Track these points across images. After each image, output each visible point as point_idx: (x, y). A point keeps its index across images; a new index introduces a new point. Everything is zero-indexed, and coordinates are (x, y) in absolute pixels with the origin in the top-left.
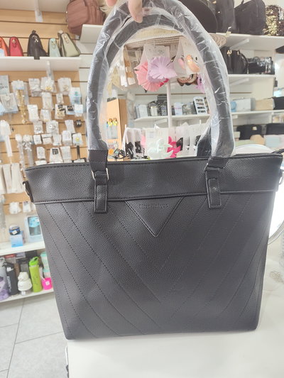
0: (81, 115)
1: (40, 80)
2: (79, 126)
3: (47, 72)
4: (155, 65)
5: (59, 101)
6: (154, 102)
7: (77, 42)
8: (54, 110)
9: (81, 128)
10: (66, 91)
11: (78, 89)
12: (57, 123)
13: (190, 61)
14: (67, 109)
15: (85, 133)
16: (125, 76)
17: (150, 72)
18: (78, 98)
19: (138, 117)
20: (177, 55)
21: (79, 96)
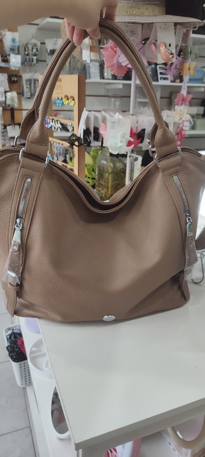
0: (17, 69)
2: (15, 82)
9: (16, 85)
11: (16, 35)
13: (162, 49)
14: (0, 60)
15: (21, 92)
16: (88, 51)
17: (119, 56)
18: (15, 46)
19: (88, 77)
20: (150, 38)
21: (17, 44)
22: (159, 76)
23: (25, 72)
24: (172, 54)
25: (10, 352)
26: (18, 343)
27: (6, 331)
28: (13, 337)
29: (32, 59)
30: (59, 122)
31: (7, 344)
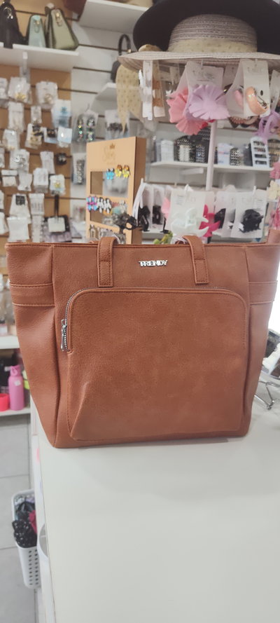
0: (67, 146)
1: (9, 81)
2: (62, 163)
3: (21, 69)
4: (198, 96)
5: (34, 119)
6: (186, 137)
7: (74, 25)
8: (25, 132)
9: (64, 167)
10: (47, 103)
11: (67, 104)
12: (28, 154)
13: (251, 96)
14: (45, 134)
15: (70, 176)
16: (151, 105)
17: (190, 105)
18: (66, 117)
19: (158, 159)
20: (234, 83)
21: (68, 115)
22: (254, 159)
23: (77, 151)
24: (265, 104)
25: (16, 531)
26: (29, 518)
27: (15, 498)
28: (23, 508)
29: (87, 135)
30: (108, 201)
31: (14, 518)
